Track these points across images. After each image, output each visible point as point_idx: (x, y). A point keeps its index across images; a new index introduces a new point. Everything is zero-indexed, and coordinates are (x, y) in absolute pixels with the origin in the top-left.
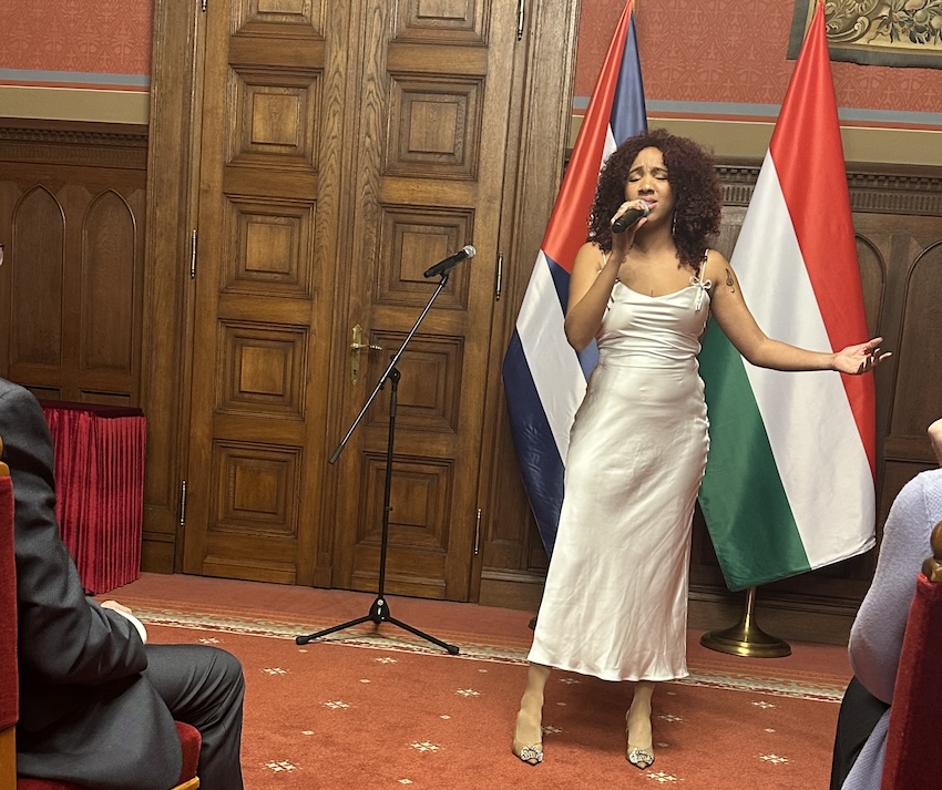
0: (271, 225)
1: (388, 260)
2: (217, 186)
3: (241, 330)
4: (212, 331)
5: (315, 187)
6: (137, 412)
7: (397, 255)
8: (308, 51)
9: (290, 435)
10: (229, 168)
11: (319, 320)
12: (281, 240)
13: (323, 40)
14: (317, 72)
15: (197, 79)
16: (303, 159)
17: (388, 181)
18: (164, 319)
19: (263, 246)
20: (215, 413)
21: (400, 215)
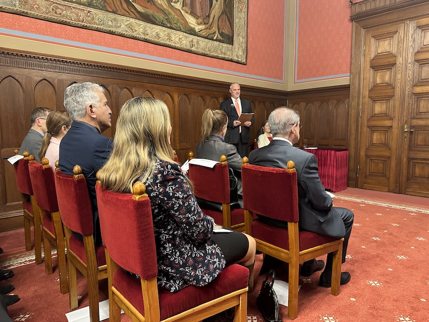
0: (381, 103)
1: (415, 107)
2: (367, 96)
3: (373, 129)
4: (365, 129)
5: (394, 92)
6: (347, 150)
7: (418, 106)
8: (391, 60)
9: (387, 154)
10: (370, 91)
11: (395, 124)
12: (384, 106)
13: (396, 57)
14: (394, 64)
15: (362, 72)
16: (390, 86)
17: (415, 87)
18: (353, 128)
19: (379, 108)
20: (366, 149)
21: (419, 96)
